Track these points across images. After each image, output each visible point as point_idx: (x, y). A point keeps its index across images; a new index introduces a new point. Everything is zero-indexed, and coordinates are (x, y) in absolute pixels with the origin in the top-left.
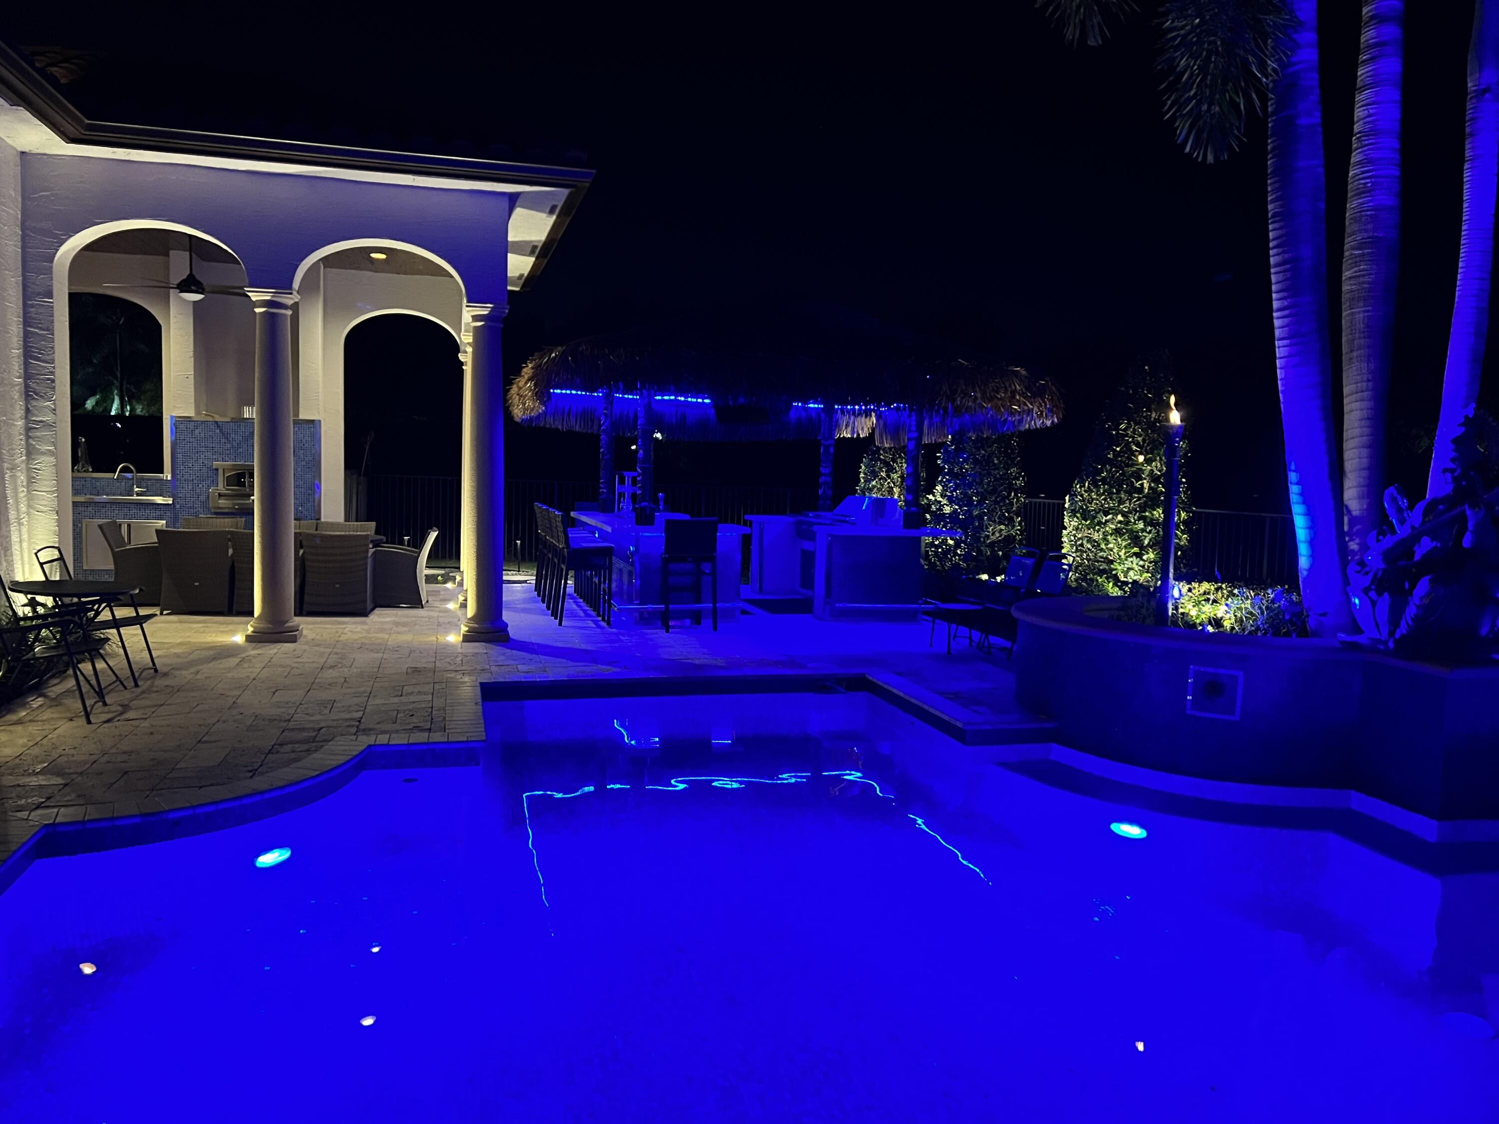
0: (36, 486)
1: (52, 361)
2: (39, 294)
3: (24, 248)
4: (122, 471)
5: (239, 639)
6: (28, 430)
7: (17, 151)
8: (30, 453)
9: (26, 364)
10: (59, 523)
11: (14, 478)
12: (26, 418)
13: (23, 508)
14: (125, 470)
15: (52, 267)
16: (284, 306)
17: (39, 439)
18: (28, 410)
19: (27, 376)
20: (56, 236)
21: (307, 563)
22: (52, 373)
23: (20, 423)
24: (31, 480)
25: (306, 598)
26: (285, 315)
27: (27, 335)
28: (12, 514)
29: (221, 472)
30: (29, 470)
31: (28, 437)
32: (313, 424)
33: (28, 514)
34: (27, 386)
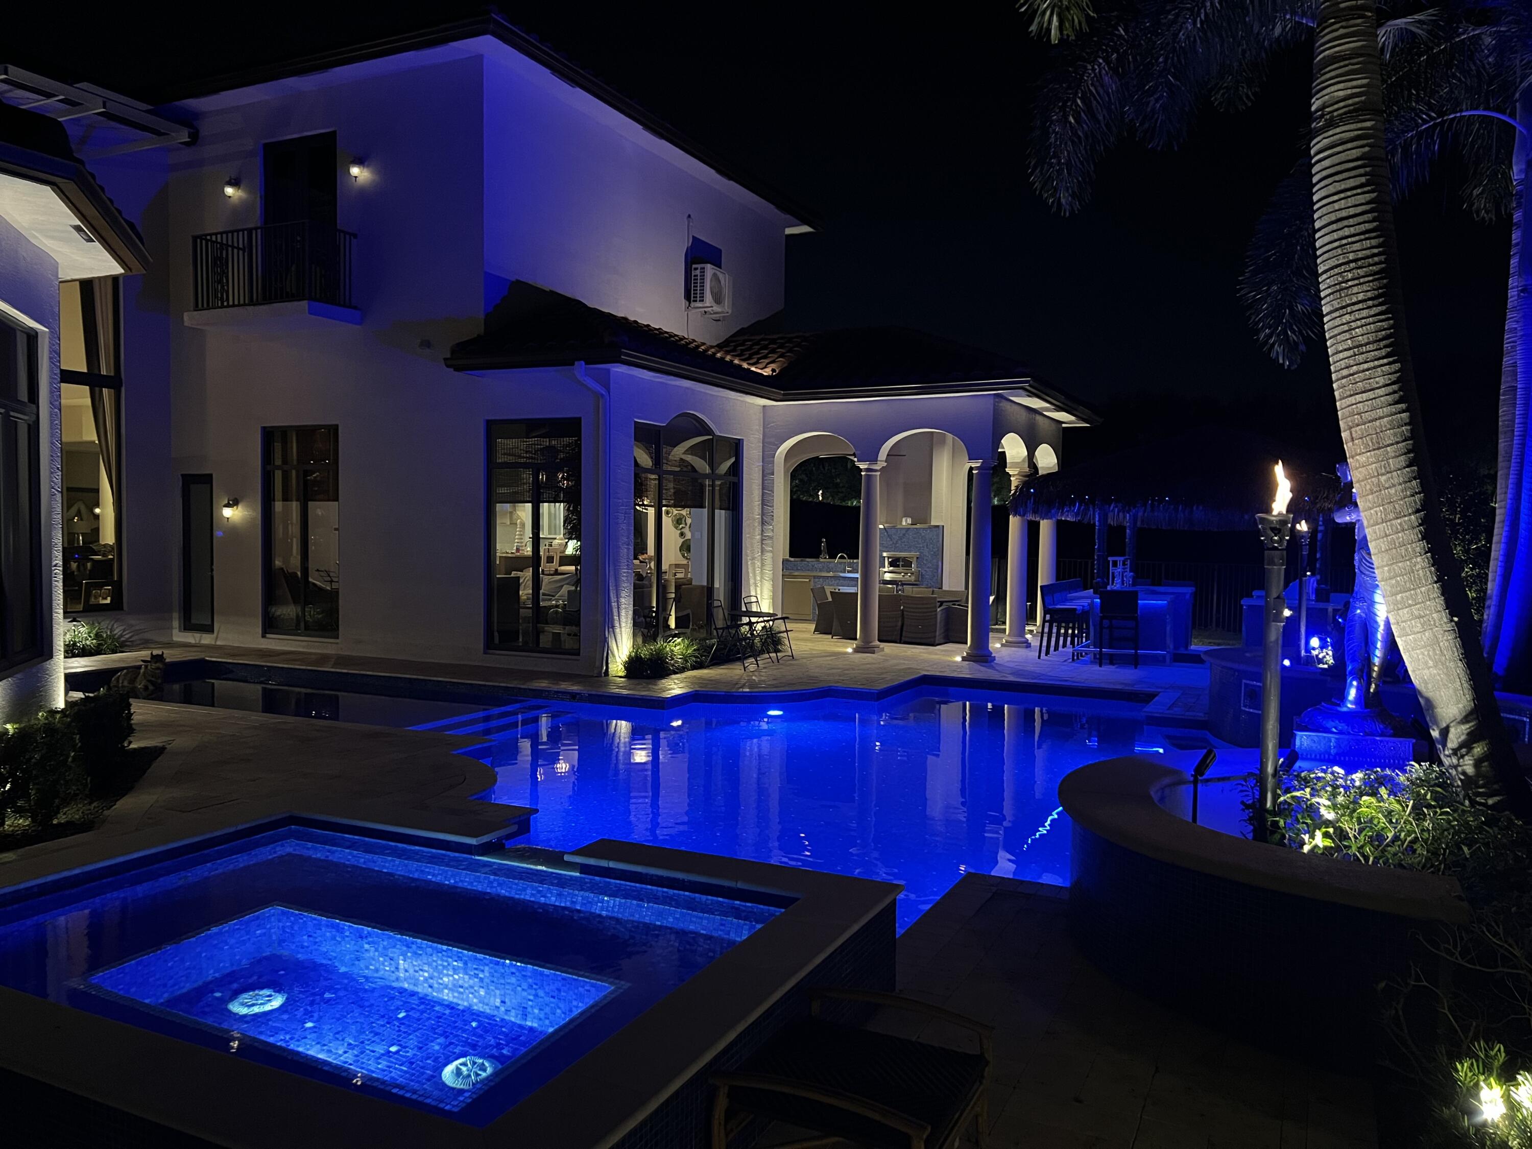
0: (765, 568)
1: (773, 506)
2: (769, 474)
3: (763, 451)
4: (839, 558)
5: (850, 650)
6: (762, 540)
7: (759, 406)
8: (763, 551)
9: (763, 508)
10: (773, 586)
11: (753, 564)
12: (762, 534)
13: (758, 578)
14: (842, 557)
15: (773, 461)
16: (876, 471)
17: (766, 544)
18: (762, 531)
19: (763, 514)
20: (776, 445)
21: (905, 613)
22: (772, 512)
23: (758, 537)
24: (763, 565)
25: (904, 634)
26: (876, 475)
27: (763, 494)
28: (752, 581)
29: (886, 559)
30: (762, 559)
31: (762, 544)
32: (939, 529)
33: (761, 581)
34: (762, 519)
